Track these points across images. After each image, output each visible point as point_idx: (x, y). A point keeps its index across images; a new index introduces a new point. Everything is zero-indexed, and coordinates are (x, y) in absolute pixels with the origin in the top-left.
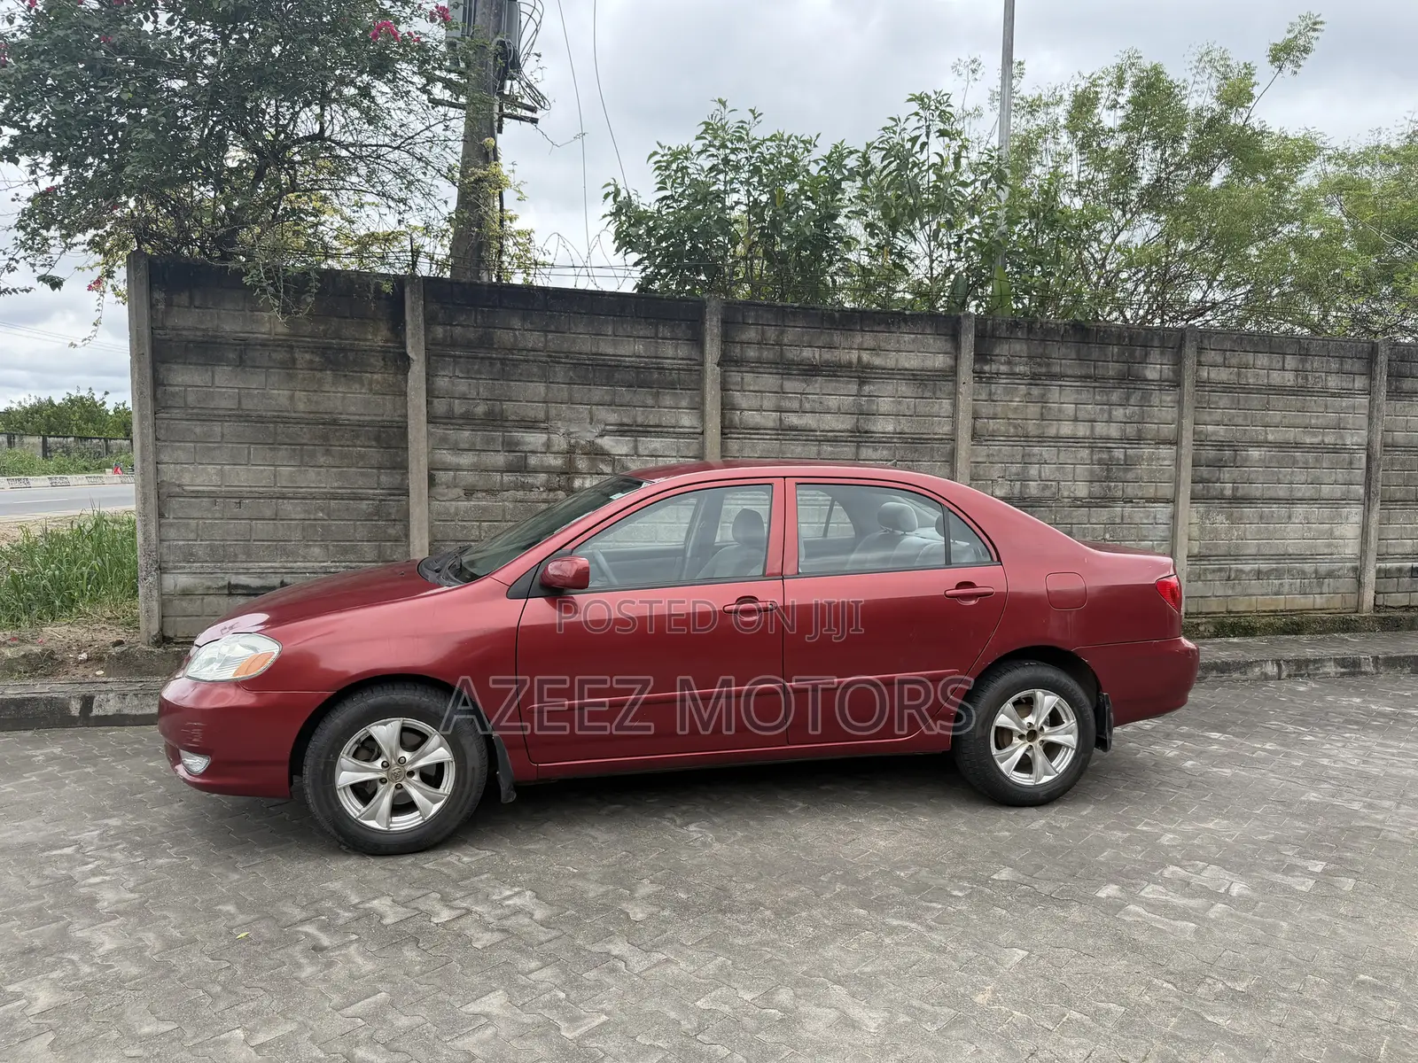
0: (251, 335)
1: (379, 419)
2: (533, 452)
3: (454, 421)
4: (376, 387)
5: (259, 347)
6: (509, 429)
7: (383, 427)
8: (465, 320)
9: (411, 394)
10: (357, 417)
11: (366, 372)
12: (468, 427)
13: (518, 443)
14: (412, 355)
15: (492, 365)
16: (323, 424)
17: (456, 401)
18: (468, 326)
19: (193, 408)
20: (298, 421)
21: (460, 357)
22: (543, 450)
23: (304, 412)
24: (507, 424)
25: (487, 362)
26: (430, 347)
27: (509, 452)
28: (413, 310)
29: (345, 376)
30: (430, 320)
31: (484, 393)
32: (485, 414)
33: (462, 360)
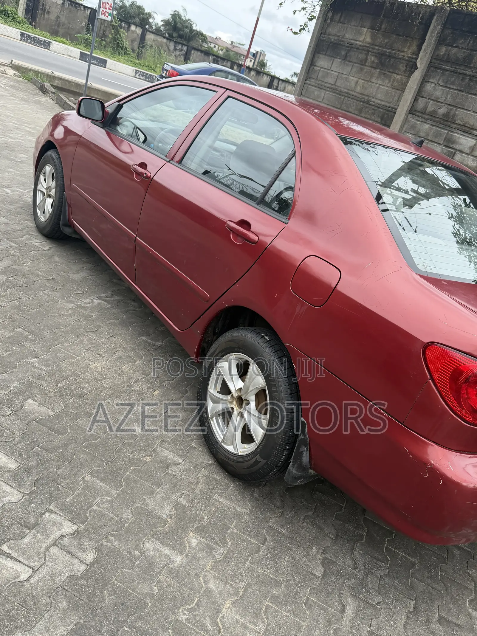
0: (355, 42)
1: (388, 105)
2: (461, 151)
3: (424, 116)
4: (396, 84)
5: (355, 50)
6: (453, 130)
7: (387, 110)
8: (461, 44)
9: (407, 90)
10: (379, 102)
11: (395, 73)
12: (430, 122)
13: (454, 142)
14: (418, 64)
15: (463, 79)
16: (363, 102)
17: (432, 102)
18: (462, 48)
19: (319, 80)
20: (354, 98)
21: (447, 70)
22: (468, 152)
23: (358, 93)
24: (453, 125)
25: (461, 76)
26: (433, 61)
27: (446, 146)
28: (432, 33)
29: (384, 74)
30: (441, 41)
31: (449, 100)
32: (443, 115)
33: (447, 73)
